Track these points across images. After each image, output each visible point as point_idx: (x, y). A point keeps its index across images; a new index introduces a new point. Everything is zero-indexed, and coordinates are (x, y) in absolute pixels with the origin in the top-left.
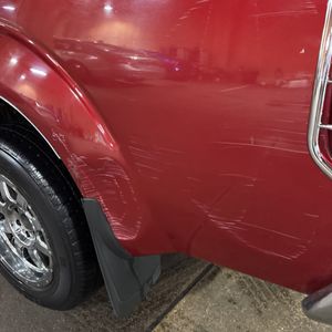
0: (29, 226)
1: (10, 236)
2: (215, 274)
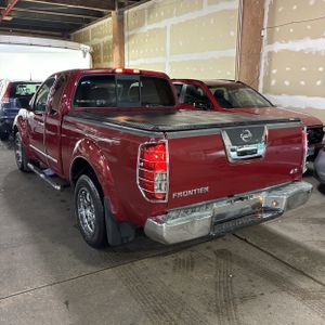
1: (86, 216)
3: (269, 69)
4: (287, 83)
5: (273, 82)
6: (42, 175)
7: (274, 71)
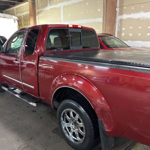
1: (69, 128)
5: (123, 34)
6: (17, 96)
7: (124, 29)
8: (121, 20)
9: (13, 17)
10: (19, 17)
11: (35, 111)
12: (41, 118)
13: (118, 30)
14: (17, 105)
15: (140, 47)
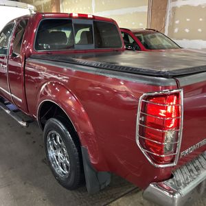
0: (64, 154)
1: (57, 157)
2: (138, 191)
3: (173, 20)
4: (187, 30)
5: (176, 30)
6: (7, 111)
7: (177, 22)
8: (174, 9)
9: (29, 6)
10: (37, 7)
11: (29, 134)
12: (34, 142)
13: (169, 24)
14: (9, 124)
15: (200, 49)
